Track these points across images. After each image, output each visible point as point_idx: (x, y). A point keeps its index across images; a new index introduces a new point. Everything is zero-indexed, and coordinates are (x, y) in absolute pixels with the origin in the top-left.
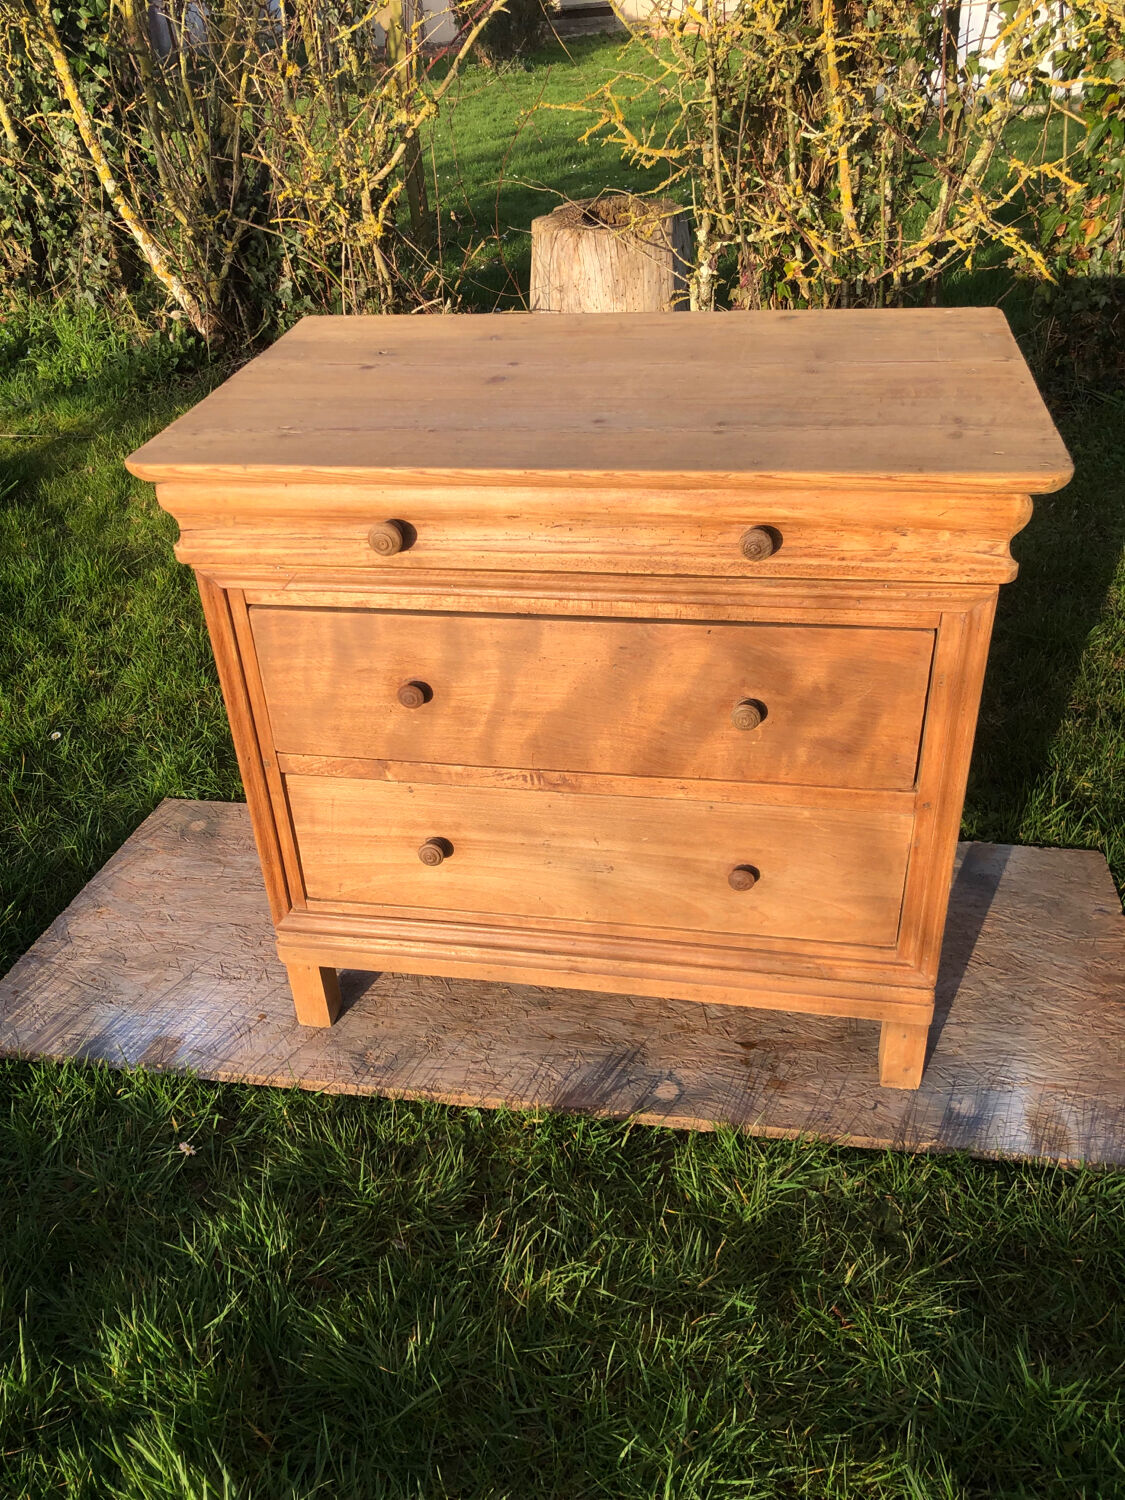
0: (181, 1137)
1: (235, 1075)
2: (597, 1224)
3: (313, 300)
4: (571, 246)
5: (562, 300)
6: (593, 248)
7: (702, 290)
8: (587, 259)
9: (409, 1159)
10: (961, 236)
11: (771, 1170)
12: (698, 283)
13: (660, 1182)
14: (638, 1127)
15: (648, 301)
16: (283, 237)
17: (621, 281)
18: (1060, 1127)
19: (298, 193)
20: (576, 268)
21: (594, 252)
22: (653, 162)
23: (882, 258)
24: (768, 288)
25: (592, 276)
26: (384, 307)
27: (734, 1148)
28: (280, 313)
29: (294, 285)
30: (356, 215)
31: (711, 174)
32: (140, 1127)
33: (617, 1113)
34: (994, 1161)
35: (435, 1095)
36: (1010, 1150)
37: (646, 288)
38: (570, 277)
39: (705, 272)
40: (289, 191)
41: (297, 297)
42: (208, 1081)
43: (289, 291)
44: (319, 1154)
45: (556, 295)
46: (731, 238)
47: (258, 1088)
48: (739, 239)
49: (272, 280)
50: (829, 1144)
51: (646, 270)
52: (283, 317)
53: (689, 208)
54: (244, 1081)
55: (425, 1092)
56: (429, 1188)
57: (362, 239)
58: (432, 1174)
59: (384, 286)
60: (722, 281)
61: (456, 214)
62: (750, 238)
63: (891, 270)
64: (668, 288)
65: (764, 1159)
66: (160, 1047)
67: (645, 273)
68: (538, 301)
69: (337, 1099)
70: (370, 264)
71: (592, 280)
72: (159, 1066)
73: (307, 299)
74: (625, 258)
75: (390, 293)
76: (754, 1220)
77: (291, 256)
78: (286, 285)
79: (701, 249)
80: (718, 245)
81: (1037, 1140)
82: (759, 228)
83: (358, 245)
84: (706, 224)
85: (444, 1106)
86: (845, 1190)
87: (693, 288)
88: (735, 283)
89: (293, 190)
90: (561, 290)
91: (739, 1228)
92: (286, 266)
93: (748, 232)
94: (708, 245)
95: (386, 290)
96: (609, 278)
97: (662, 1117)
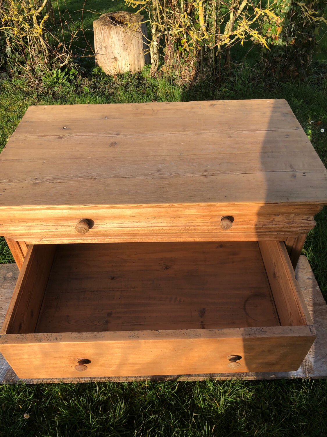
0: (23, 411)
1: (39, 381)
2: (172, 424)
3: (19, 54)
4: (108, 32)
5: (106, 51)
6: (115, 33)
7: (154, 50)
8: (114, 37)
9: (106, 406)
10: (239, 33)
11: (225, 392)
12: (153, 47)
13: (190, 402)
14: (179, 382)
15: (135, 51)
16: (5, 32)
17: (126, 45)
18: (310, 364)
19: (10, 18)
20: (110, 40)
21: (116, 34)
22: (136, 6)
23: (214, 40)
24: (176, 49)
25: (116, 43)
26: (45, 57)
27: (212, 386)
28: (8, 59)
29: (11, 49)
30: (31, 25)
31: (155, 9)
32: (8, 407)
33: (172, 378)
34: (292, 380)
35: (111, 379)
36: (296, 375)
37: (134, 46)
38: (108, 43)
39: (155, 43)
40: (6, 17)
41: (13, 53)
42: (30, 384)
43: (10, 51)
44: (74, 411)
45: (104, 49)
46: (164, 32)
47: (48, 384)
48: (166, 33)
49: (3, 47)
50: (241, 380)
51: (134, 40)
52: (9, 60)
53: (148, 21)
54: (43, 383)
55: (107, 379)
56: (114, 418)
57: (35, 34)
58: (115, 412)
59: (44, 50)
60: (161, 46)
61: (67, 22)
62: (170, 32)
63: (217, 44)
64: (141, 46)
65: (221, 388)
66: (10, 373)
67: (133, 41)
68: (98, 51)
69: (77, 385)
70: (38, 42)
71: (116, 44)
72: (11, 381)
73: (17, 54)
74: (127, 36)
75: (47, 52)
76: (221, 412)
77: (9, 38)
78: (8, 49)
79: (153, 36)
80: (160, 34)
81: (304, 371)
82: (172, 30)
83: (34, 36)
84: (155, 27)
85: (114, 383)
86: (248, 397)
87: (151, 49)
88: (165, 46)
89: (8, 17)
90: (106, 47)
91: (218, 417)
92: (8, 42)
93: (169, 30)
94: (156, 34)
95: (46, 51)
96: (122, 43)
97: (187, 378)
